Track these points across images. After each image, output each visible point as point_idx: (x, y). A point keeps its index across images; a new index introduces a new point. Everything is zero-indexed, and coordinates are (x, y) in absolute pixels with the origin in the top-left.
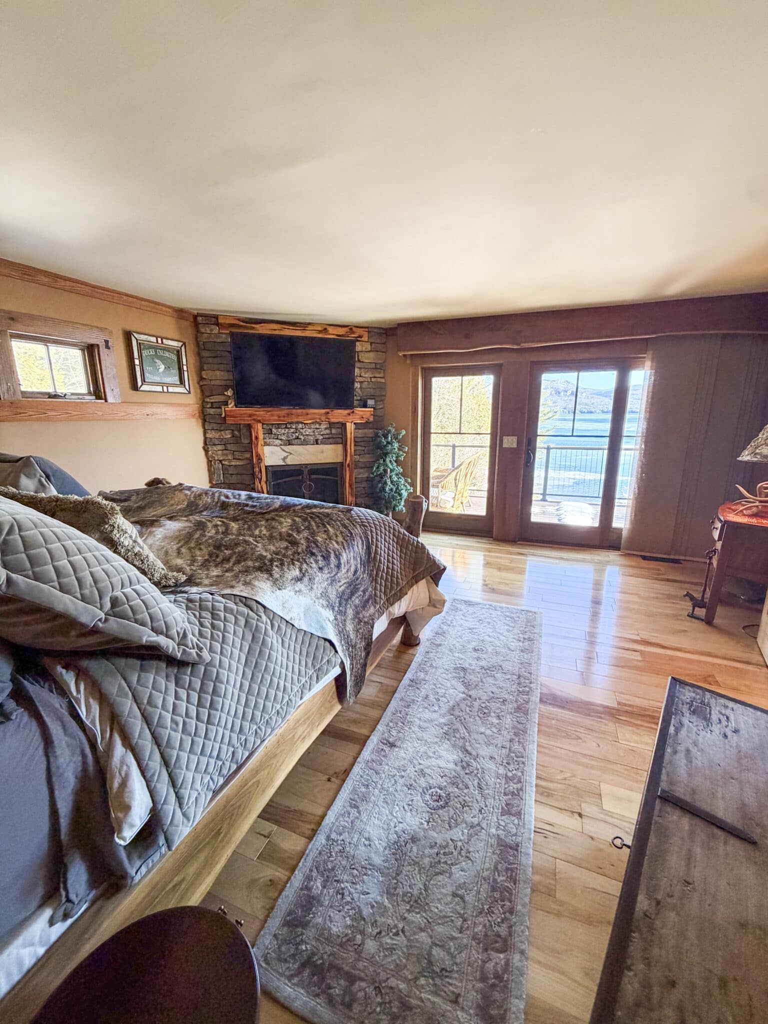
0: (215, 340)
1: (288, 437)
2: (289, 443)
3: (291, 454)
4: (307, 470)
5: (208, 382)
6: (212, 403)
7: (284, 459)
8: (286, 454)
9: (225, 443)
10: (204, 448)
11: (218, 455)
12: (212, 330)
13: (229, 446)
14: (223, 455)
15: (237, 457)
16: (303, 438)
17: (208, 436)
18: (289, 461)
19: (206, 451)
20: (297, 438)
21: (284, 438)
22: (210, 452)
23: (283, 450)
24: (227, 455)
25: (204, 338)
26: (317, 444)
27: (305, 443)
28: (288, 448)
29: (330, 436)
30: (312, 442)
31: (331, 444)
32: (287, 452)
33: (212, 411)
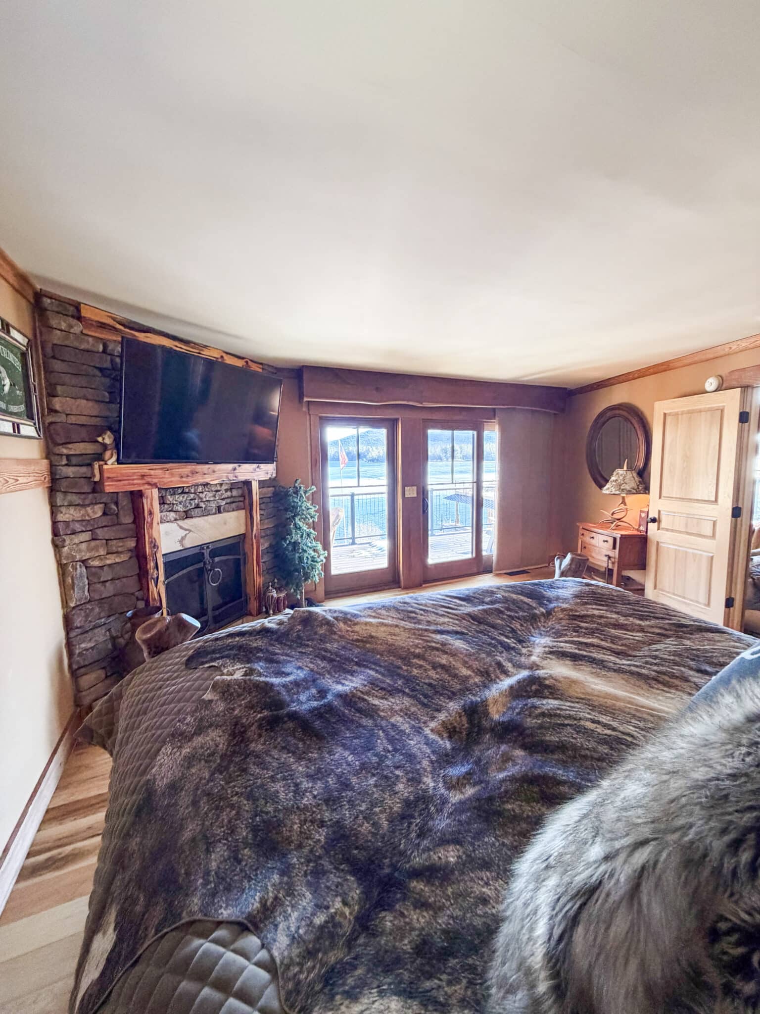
0: (76, 344)
1: (185, 506)
2: (187, 515)
3: (190, 531)
4: (208, 550)
5: (62, 418)
6: (68, 457)
7: (181, 541)
8: (183, 533)
9: (91, 527)
10: (53, 542)
11: (80, 551)
12: (71, 326)
13: (99, 532)
14: (90, 550)
15: (114, 549)
16: (204, 506)
17: (60, 517)
18: (188, 544)
19: (57, 546)
20: (197, 507)
21: (180, 508)
22: (66, 550)
23: (181, 528)
24: (96, 548)
25: (56, 337)
26: (220, 512)
27: (206, 513)
28: (187, 523)
29: (232, 500)
30: (214, 511)
31: (233, 510)
32: (186, 530)
33: (70, 471)
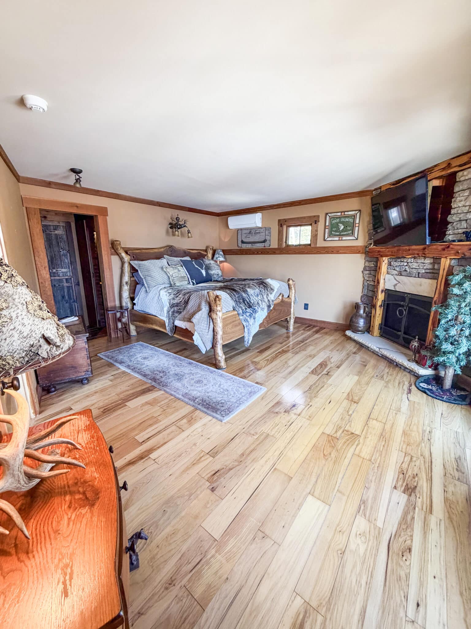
1: (400, 269)
2: (400, 274)
3: (400, 282)
7: (395, 286)
8: (396, 282)
13: (372, 272)
16: (409, 271)
18: (397, 288)
19: (363, 273)
20: (406, 270)
21: (398, 269)
23: (395, 279)
24: (370, 277)
26: (419, 277)
27: (409, 275)
28: (399, 278)
30: (415, 275)
31: (428, 278)
32: (397, 281)
